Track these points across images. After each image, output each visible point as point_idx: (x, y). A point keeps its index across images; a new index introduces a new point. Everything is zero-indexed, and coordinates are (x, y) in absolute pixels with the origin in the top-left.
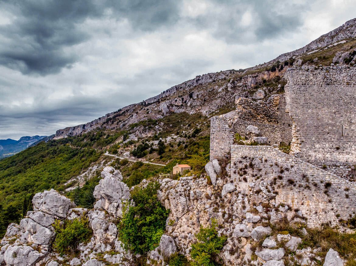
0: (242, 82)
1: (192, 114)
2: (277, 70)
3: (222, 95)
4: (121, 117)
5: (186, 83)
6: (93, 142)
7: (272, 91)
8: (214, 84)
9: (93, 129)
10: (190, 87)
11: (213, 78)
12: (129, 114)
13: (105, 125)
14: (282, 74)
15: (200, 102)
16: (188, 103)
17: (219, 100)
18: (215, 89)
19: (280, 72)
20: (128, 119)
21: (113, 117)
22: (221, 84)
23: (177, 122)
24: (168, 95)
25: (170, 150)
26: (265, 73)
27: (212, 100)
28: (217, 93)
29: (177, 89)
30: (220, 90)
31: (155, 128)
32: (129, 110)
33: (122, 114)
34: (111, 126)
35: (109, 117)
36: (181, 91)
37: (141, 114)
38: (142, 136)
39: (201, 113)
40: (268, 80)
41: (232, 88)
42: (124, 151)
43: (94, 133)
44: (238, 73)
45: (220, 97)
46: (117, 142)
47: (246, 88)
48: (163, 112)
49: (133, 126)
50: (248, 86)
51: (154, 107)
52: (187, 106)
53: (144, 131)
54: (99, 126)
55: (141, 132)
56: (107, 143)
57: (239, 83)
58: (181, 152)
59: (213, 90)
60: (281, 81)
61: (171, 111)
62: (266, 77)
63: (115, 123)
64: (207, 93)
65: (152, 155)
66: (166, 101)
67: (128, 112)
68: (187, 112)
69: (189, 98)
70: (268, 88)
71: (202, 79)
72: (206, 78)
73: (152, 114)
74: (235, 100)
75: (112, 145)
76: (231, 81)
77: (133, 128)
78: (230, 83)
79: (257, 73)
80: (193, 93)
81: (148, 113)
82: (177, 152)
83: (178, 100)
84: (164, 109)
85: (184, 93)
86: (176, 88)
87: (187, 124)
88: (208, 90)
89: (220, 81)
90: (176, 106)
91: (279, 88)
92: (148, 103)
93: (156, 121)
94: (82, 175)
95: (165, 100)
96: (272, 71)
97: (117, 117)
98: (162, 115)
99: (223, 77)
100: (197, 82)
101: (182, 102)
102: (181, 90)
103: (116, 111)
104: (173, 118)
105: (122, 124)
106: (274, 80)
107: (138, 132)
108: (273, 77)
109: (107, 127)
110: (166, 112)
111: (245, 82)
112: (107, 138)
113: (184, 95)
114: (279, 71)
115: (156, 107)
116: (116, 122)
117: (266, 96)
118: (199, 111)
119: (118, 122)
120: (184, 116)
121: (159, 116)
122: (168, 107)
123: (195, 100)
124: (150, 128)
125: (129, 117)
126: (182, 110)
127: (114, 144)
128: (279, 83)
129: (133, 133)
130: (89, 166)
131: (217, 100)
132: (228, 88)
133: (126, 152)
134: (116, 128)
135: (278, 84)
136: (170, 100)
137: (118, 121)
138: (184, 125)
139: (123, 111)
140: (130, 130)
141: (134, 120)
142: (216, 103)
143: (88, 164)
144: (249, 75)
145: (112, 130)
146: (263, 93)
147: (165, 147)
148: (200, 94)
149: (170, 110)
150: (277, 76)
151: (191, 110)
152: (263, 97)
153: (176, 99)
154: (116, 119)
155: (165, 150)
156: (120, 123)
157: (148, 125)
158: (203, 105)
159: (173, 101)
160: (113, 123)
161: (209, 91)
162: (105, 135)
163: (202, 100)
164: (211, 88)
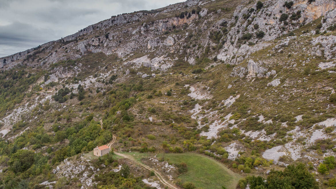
0: (154, 26)
1: (108, 55)
2: (185, 18)
3: (136, 38)
4: (41, 54)
5: (102, 23)
6: (15, 80)
7: (180, 39)
8: (128, 25)
9: (14, 66)
10: (106, 27)
11: (128, 19)
12: (48, 51)
13: (26, 62)
14: (190, 21)
15: (116, 43)
16: (104, 44)
17: (133, 43)
18: (129, 31)
19: (188, 20)
20: (48, 57)
21: (33, 54)
22: (135, 26)
23: (94, 63)
24: (85, 34)
25: (89, 97)
26: (174, 19)
27: (127, 42)
28: (132, 35)
29: (93, 29)
30: (134, 32)
31: (74, 68)
32: (48, 47)
33: (42, 51)
34: (31, 63)
35: (29, 54)
36: (97, 31)
37: (60, 53)
38: (62, 77)
39: (117, 54)
40: (177, 26)
41: (144, 31)
42: (46, 94)
43: (16, 71)
44: (150, 15)
45: (134, 40)
46: (39, 82)
47: (157, 33)
48: (81, 52)
49: (53, 66)
50: (159, 30)
51: (73, 46)
52: (104, 47)
53: (64, 71)
54: (20, 63)
55: (61, 72)
56: (29, 82)
57: (151, 27)
58: (99, 99)
59: (128, 31)
60: (188, 28)
61: (89, 50)
62: (175, 23)
63: (35, 60)
64: (122, 34)
65: (72, 100)
66: (84, 41)
67: (47, 49)
68: (104, 52)
69: (105, 39)
70: (177, 36)
71: (117, 19)
72: (121, 19)
73: (71, 53)
74: (148, 44)
75: (34, 85)
76: (144, 25)
77: (54, 68)
78: (143, 27)
79: (167, 19)
80: (109, 33)
81: (67, 52)
82: (96, 98)
83: (95, 40)
84: (82, 49)
85: (100, 33)
86: (93, 27)
87: (105, 65)
88: (123, 31)
89: (134, 22)
90: (93, 46)
91: (187, 36)
92: (66, 41)
93: (75, 62)
94: (7, 117)
95: (82, 39)
96: (181, 18)
97: (37, 54)
98: (80, 55)
99: (137, 19)
100: (112, 22)
101: (99, 42)
102: (97, 29)
103: (36, 48)
104: (91, 58)
105: (42, 62)
106: (182, 26)
107: (58, 73)
108: (182, 24)
109: (28, 64)
110: (84, 52)
111: (156, 27)
112: (29, 77)
113: (100, 35)
114: (187, 18)
115: (74, 46)
116: (37, 59)
117: (175, 43)
118: (115, 52)
119: (38, 60)
120: (101, 57)
121: (77, 56)
122: (86, 47)
123: (111, 41)
124: (70, 69)
125: (49, 55)
126: (99, 50)
127: (36, 84)
128: (187, 31)
129: (53, 73)
130: (13, 108)
131: (131, 42)
132: (141, 31)
133: (48, 95)
134: (36, 66)
135: (185, 32)
136: (88, 40)
137: (39, 58)
138: (101, 67)
139: (42, 48)
140: (51, 70)
141: (54, 59)
142: (131, 45)
143: (12, 105)
144: (160, 20)
145: (33, 69)
146: (173, 40)
147: (85, 93)
148: (115, 35)
149: (87, 50)
150: (186, 23)
151: (108, 50)
152: (173, 44)
153: (93, 39)
154: (36, 56)
155: (85, 95)
156: (41, 61)
157: (67, 66)
158: (118, 46)
159: (90, 41)
160: (33, 60)
161: (124, 33)
162: (26, 73)
163: (118, 41)
164: (126, 30)
